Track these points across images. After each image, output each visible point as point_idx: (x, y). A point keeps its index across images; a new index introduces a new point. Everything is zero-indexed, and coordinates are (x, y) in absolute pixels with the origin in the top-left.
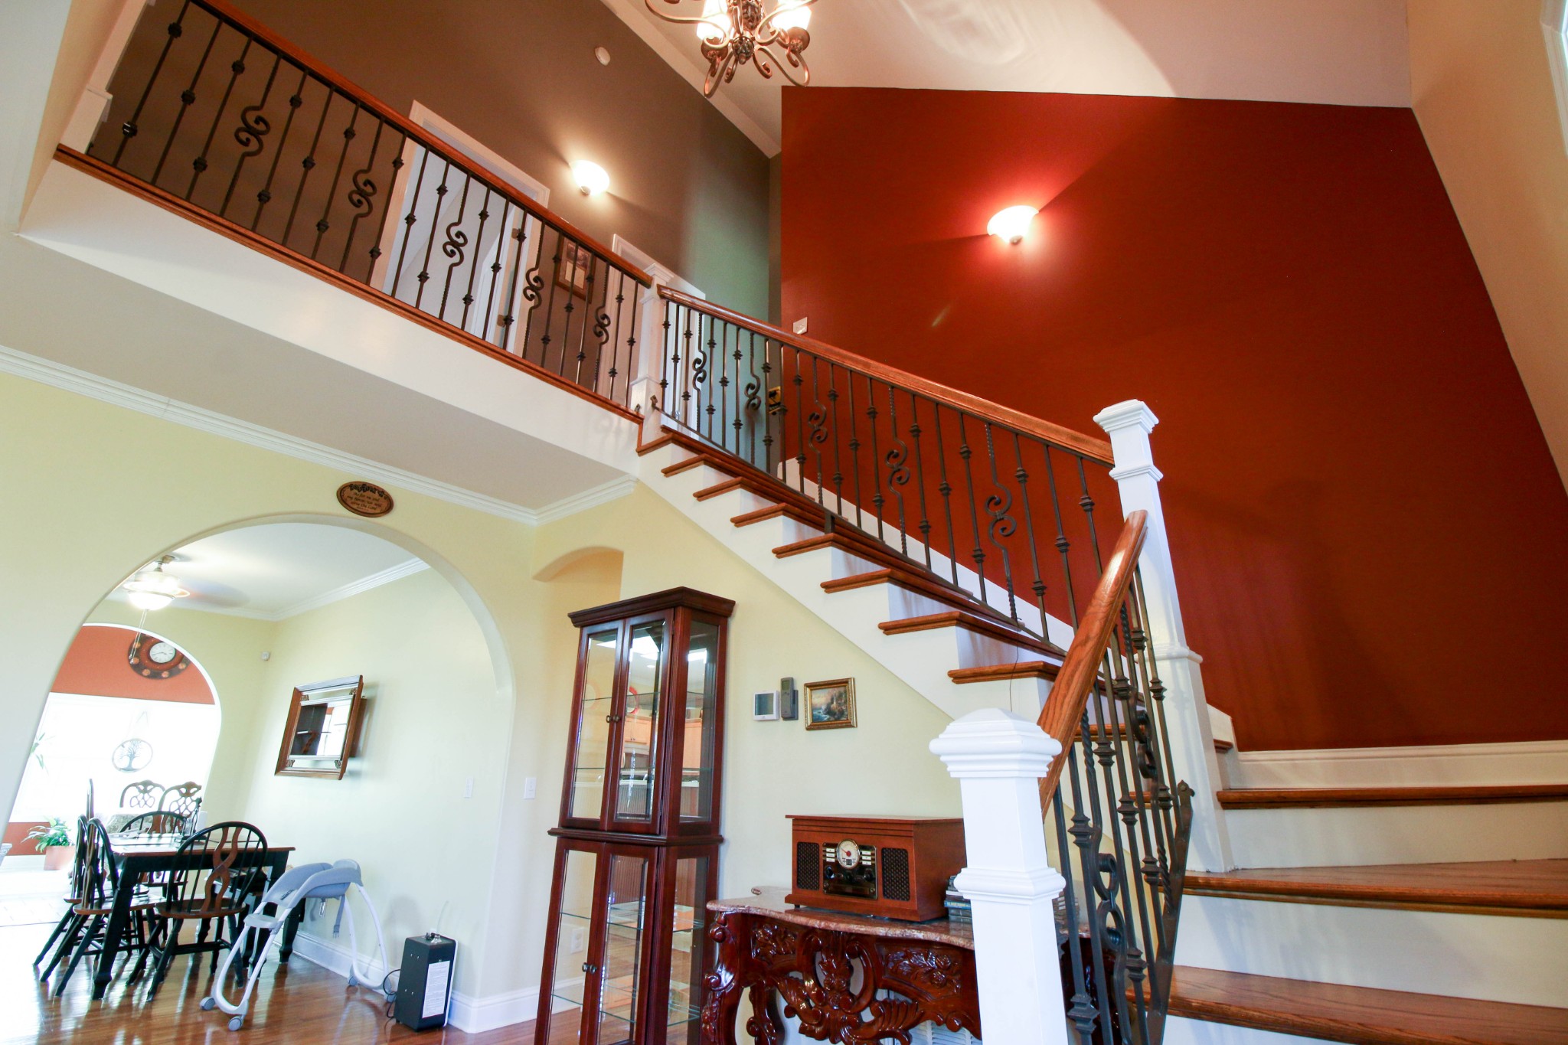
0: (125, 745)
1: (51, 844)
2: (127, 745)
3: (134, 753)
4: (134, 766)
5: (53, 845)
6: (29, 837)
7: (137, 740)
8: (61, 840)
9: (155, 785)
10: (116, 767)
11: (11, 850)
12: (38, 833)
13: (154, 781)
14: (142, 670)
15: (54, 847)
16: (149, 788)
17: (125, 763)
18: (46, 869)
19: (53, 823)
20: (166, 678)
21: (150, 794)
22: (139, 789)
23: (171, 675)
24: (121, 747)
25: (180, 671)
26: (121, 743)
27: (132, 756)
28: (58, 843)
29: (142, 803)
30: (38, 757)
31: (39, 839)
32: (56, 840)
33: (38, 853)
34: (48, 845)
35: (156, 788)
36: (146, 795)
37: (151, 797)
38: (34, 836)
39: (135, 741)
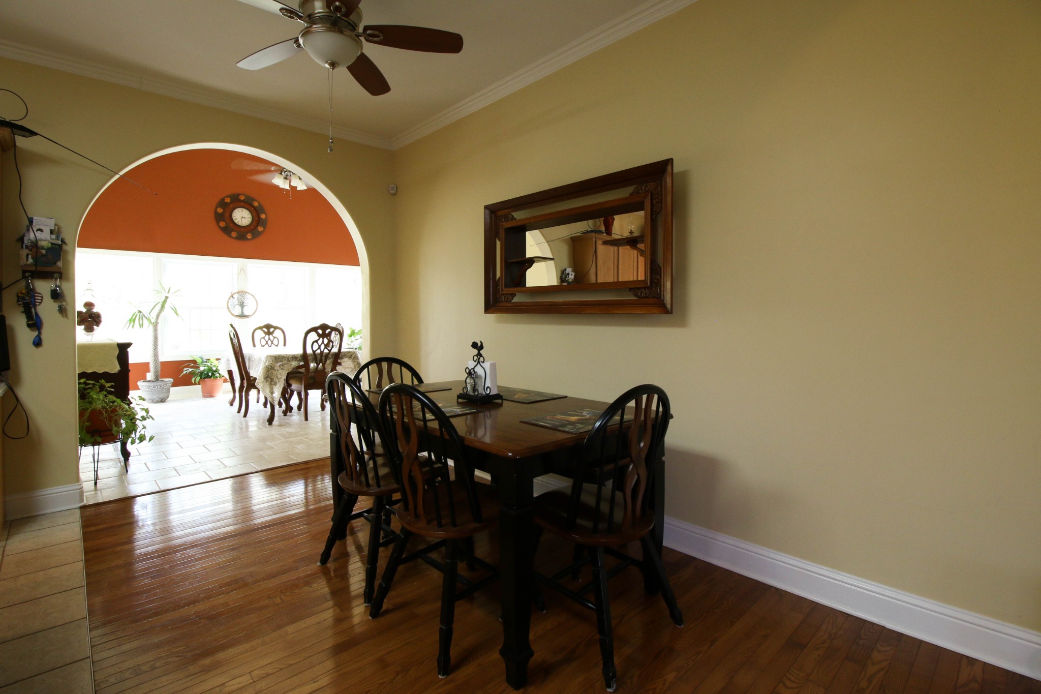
0: (234, 296)
1: (203, 377)
2: (236, 296)
3: (243, 303)
4: (246, 313)
5: (205, 378)
6: (184, 372)
7: (243, 292)
8: (210, 374)
9: (276, 328)
10: (232, 314)
11: (173, 383)
12: (190, 370)
13: (274, 325)
14: (231, 233)
15: (206, 379)
16: (272, 330)
17: (238, 311)
18: (204, 396)
19: (199, 361)
20: (250, 239)
21: (274, 335)
22: (264, 331)
23: (254, 237)
24: (232, 298)
25: (260, 233)
26: (230, 295)
27: (242, 305)
28: (208, 377)
29: (270, 343)
30: (172, 309)
31: (192, 374)
32: (205, 374)
33: (195, 384)
34: (201, 378)
35: (277, 330)
36: (271, 336)
37: (274, 338)
38: (188, 371)
39: (242, 293)
